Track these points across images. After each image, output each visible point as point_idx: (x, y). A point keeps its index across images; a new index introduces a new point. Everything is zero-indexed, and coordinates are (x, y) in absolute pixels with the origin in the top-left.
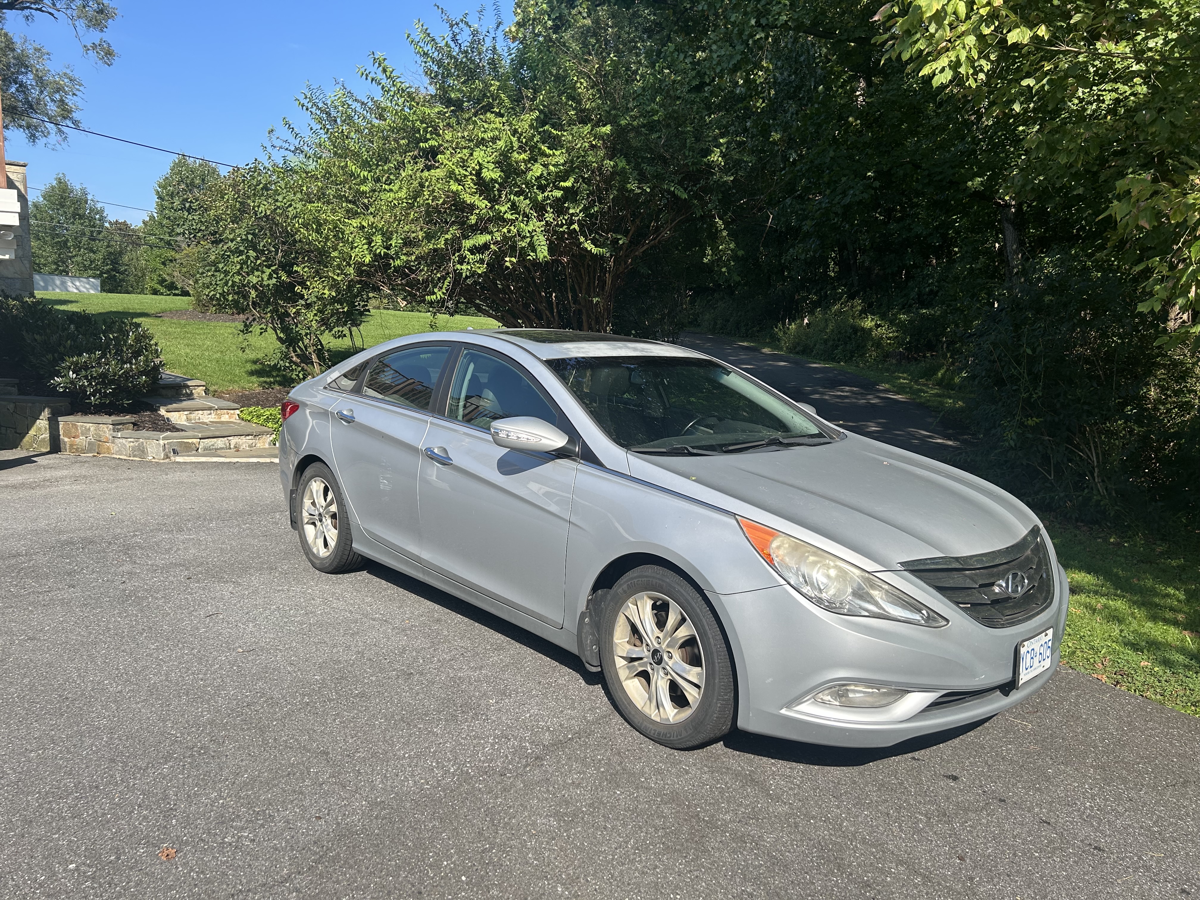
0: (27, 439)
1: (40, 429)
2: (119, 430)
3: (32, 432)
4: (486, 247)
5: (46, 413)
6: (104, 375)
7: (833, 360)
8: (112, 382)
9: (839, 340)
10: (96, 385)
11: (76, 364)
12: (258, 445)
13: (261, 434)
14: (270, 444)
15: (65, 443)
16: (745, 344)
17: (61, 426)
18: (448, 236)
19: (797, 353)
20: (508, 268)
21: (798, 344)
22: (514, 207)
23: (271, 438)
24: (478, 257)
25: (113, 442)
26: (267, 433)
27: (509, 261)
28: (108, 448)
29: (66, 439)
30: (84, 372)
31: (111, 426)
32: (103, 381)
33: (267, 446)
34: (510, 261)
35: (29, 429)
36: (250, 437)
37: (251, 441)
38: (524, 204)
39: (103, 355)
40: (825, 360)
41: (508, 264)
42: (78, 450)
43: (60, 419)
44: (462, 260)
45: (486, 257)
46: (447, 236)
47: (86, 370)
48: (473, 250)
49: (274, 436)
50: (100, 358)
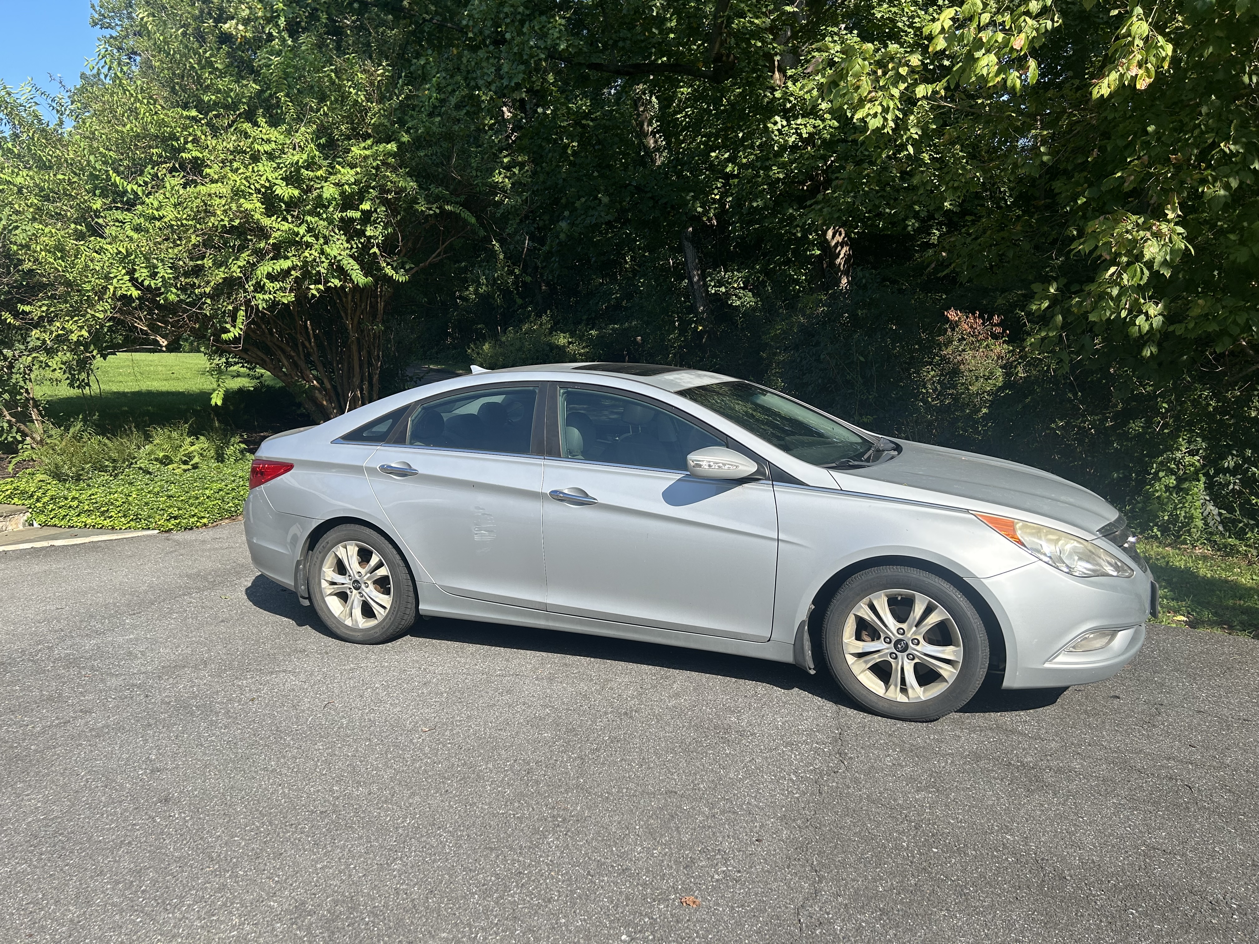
4: (286, 273)
12: (10, 528)
13: (13, 513)
14: (24, 525)
18: (241, 263)
20: (313, 296)
21: (496, 364)
23: (25, 518)
24: (277, 285)
26: (21, 512)
27: (314, 290)
33: (21, 527)
38: (321, 224)
41: (315, 292)
44: (259, 288)
45: (289, 283)
48: (271, 277)
49: (28, 514)
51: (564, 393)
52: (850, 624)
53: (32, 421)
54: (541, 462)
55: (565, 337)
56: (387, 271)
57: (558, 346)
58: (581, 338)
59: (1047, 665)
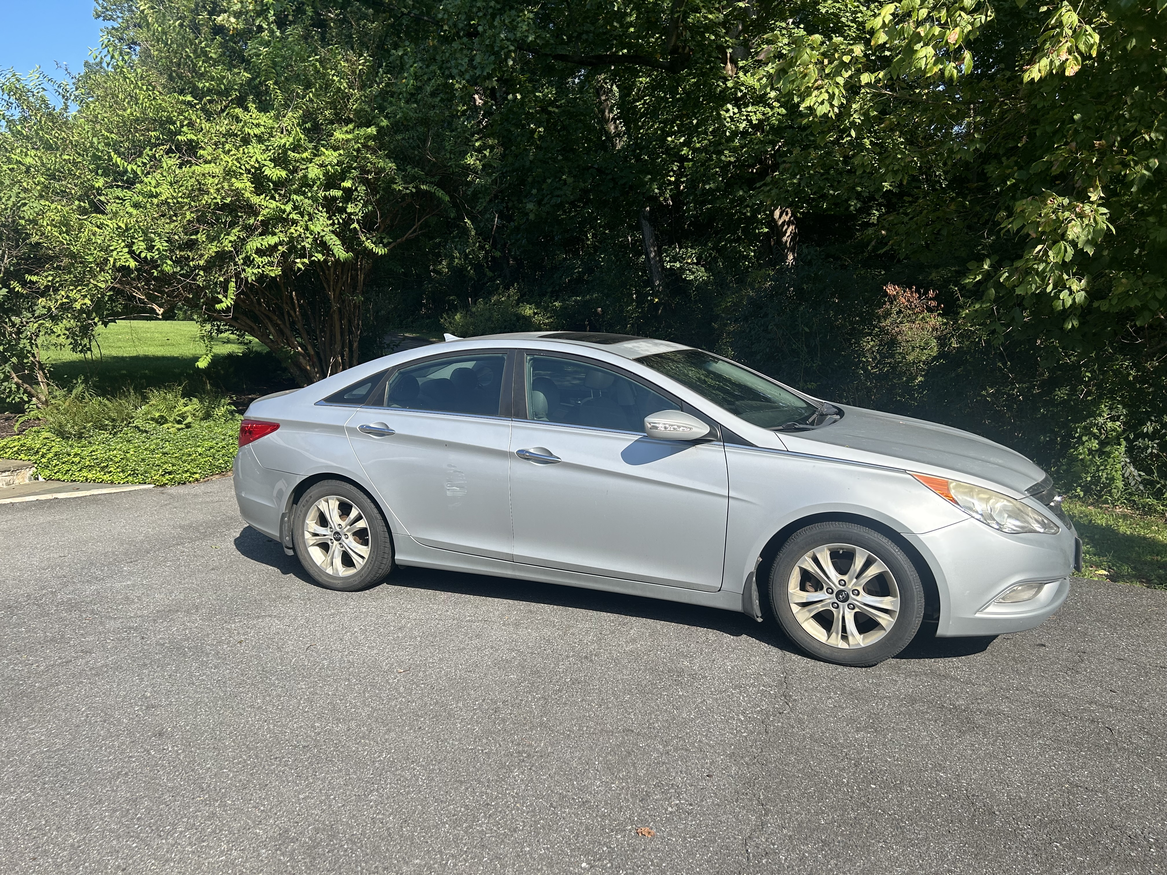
4: (273, 248)
12: (17, 482)
13: (19, 468)
14: (30, 479)
18: (232, 238)
20: (299, 269)
23: (31, 472)
24: (266, 259)
26: (27, 466)
27: (300, 264)
33: (27, 481)
34: (302, 262)
36: (7, 473)
37: (8, 478)
41: (300, 266)
44: (248, 261)
45: (276, 258)
46: (230, 238)
48: (260, 252)
49: (34, 469)
51: (530, 360)
52: (795, 576)
53: (38, 384)
54: (510, 423)
55: (530, 309)
56: (367, 244)
57: (524, 317)
58: (546, 309)
59: (978, 615)
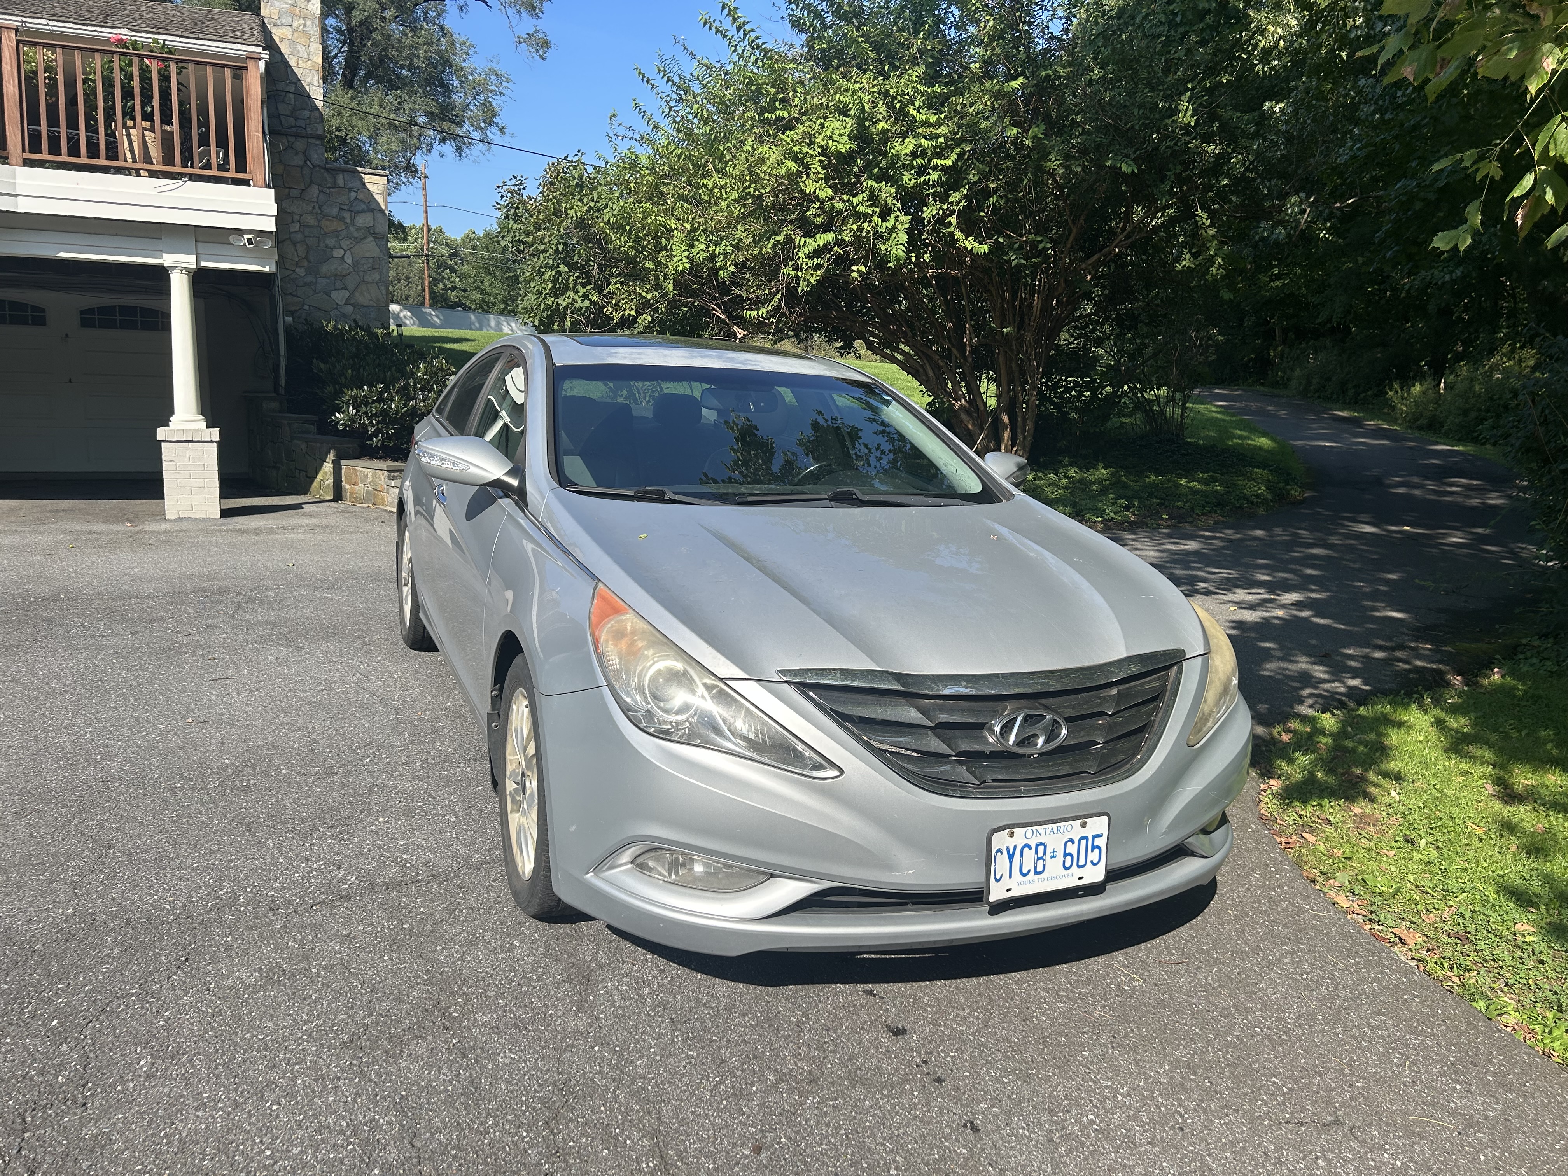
0: (315, 484)
1: (326, 473)
2: (394, 478)
3: (320, 477)
5: (331, 456)
6: (384, 413)
7: (1475, 440)
8: (394, 421)
9: (1488, 411)
10: (378, 423)
11: (354, 398)
15: (346, 491)
16: (1344, 414)
17: (343, 471)
18: (781, 238)
19: (1420, 428)
20: (854, 279)
21: (1421, 415)
22: (873, 198)
25: (388, 492)
28: (383, 499)
29: (348, 487)
30: (364, 408)
31: (386, 473)
32: (384, 420)
34: (858, 271)
35: (317, 473)
38: (887, 191)
39: (386, 389)
40: (1460, 441)
41: (854, 274)
42: (357, 500)
43: (342, 462)
46: (778, 238)
47: (366, 406)
50: (382, 393)
